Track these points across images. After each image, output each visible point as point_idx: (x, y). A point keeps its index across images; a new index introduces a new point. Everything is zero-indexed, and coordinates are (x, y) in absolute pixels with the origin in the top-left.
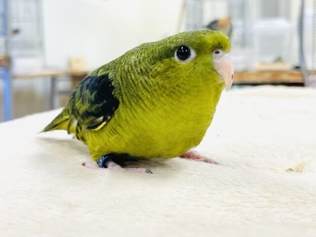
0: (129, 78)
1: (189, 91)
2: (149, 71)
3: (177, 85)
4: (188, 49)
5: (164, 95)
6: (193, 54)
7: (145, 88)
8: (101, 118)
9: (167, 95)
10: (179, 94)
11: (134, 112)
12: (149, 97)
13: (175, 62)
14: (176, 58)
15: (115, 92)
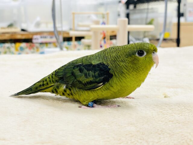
0: (116, 64)
1: (143, 69)
2: (126, 61)
3: (139, 67)
4: (142, 51)
5: (134, 71)
6: (145, 53)
7: (125, 68)
8: (102, 84)
9: (135, 71)
10: (139, 70)
11: (120, 79)
12: (127, 72)
13: (137, 57)
14: (137, 55)
15: (111, 71)
